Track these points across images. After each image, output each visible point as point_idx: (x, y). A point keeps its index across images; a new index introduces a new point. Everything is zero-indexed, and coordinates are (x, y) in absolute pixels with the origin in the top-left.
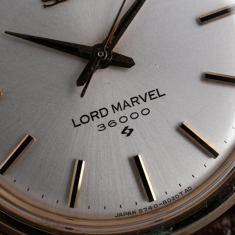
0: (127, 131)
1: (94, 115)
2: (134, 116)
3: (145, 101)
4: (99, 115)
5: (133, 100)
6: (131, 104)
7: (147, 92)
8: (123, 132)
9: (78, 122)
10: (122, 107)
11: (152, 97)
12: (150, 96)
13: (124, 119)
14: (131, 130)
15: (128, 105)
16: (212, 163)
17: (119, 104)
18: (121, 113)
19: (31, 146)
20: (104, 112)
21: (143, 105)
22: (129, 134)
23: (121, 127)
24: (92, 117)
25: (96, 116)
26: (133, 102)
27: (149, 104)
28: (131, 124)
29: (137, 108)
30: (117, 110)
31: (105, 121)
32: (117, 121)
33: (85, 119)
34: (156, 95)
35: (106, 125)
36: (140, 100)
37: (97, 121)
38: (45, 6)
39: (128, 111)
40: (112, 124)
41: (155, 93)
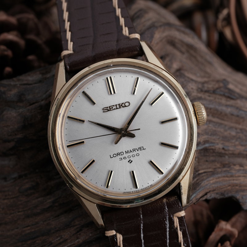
0: (130, 161)
1: (118, 154)
2: (133, 156)
3: (138, 151)
4: (120, 154)
5: (134, 150)
6: (132, 151)
7: (139, 147)
8: (129, 162)
9: (112, 156)
10: (129, 152)
11: (141, 149)
12: (140, 149)
13: (129, 157)
14: (132, 161)
15: (131, 152)
16: (161, 176)
17: (128, 151)
18: (128, 154)
19: (94, 164)
20: (122, 153)
21: (137, 152)
22: (131, 163)
23: (128, 159)
24: (118, 155)
25: (119, 154)
26: (133, 151)
27: (139, 152)
28: (132, 159)
29: (135, 153)
30: (127, 153)
31: (122, 157)
32: (127, 157)
33: (115, 155)
34: (142, 149)
35: (123, 158)
36: (136, 150)
37: (119, 157)
38: (104, 112)
39: (131, 154)
40: (125, 158)
41: (142, 148)
